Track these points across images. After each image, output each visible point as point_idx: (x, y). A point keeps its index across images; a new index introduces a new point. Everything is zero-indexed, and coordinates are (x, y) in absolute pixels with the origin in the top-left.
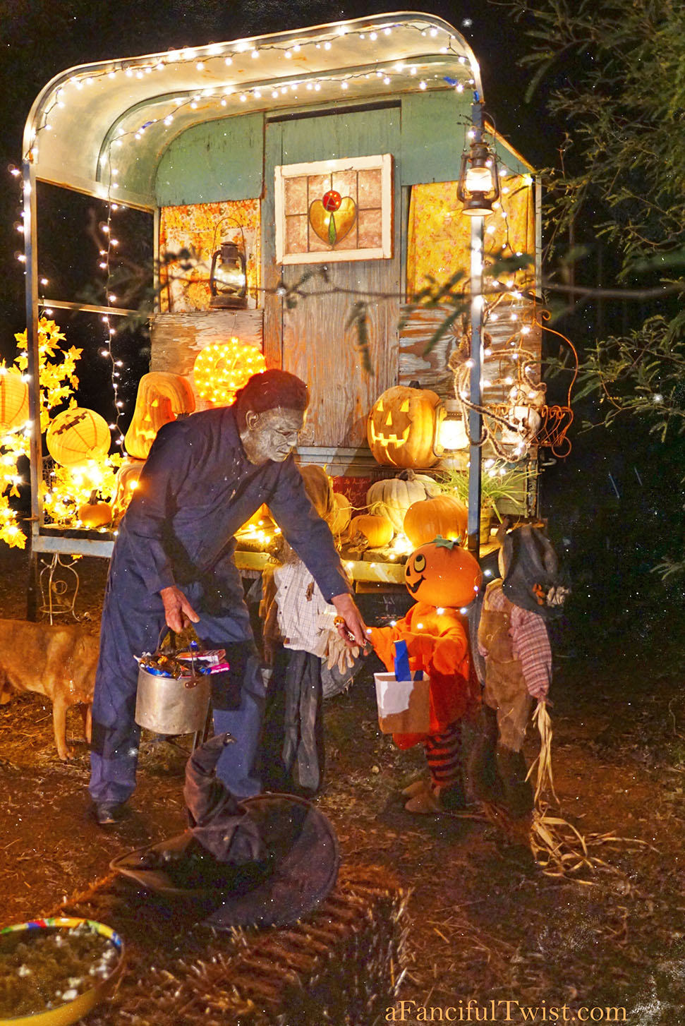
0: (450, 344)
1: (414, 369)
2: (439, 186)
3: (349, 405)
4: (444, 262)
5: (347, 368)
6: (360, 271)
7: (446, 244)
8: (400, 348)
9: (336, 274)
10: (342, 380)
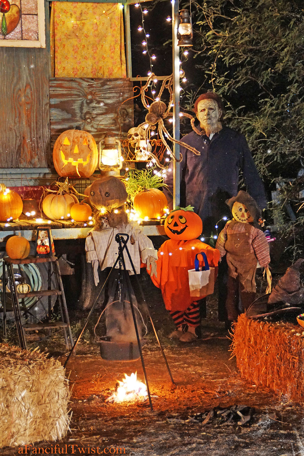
0: (82, 103)
1: (60, 118)
2: (69, 4)
3: (18, 141)
4: (73, 52)
5: (16, 117)
6: (22, 54)
7: (74, 41)
8: (50, 104)
9: (5, 55)
10: (13, 124)
